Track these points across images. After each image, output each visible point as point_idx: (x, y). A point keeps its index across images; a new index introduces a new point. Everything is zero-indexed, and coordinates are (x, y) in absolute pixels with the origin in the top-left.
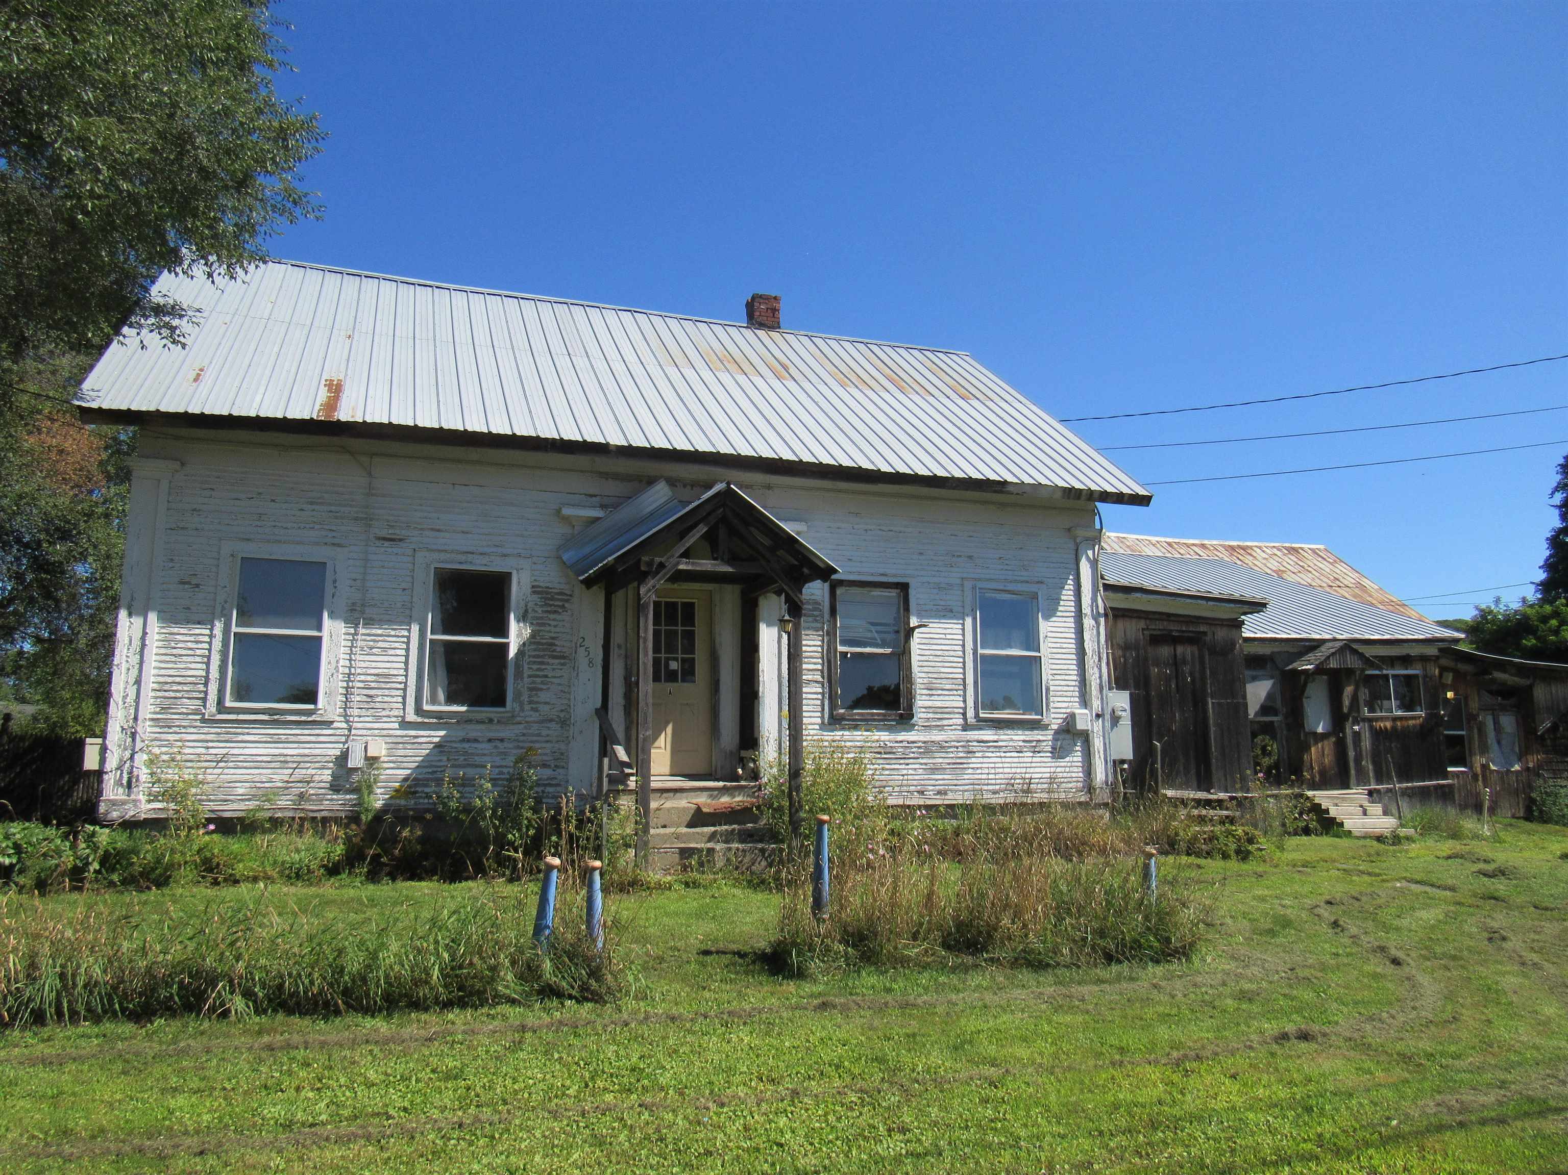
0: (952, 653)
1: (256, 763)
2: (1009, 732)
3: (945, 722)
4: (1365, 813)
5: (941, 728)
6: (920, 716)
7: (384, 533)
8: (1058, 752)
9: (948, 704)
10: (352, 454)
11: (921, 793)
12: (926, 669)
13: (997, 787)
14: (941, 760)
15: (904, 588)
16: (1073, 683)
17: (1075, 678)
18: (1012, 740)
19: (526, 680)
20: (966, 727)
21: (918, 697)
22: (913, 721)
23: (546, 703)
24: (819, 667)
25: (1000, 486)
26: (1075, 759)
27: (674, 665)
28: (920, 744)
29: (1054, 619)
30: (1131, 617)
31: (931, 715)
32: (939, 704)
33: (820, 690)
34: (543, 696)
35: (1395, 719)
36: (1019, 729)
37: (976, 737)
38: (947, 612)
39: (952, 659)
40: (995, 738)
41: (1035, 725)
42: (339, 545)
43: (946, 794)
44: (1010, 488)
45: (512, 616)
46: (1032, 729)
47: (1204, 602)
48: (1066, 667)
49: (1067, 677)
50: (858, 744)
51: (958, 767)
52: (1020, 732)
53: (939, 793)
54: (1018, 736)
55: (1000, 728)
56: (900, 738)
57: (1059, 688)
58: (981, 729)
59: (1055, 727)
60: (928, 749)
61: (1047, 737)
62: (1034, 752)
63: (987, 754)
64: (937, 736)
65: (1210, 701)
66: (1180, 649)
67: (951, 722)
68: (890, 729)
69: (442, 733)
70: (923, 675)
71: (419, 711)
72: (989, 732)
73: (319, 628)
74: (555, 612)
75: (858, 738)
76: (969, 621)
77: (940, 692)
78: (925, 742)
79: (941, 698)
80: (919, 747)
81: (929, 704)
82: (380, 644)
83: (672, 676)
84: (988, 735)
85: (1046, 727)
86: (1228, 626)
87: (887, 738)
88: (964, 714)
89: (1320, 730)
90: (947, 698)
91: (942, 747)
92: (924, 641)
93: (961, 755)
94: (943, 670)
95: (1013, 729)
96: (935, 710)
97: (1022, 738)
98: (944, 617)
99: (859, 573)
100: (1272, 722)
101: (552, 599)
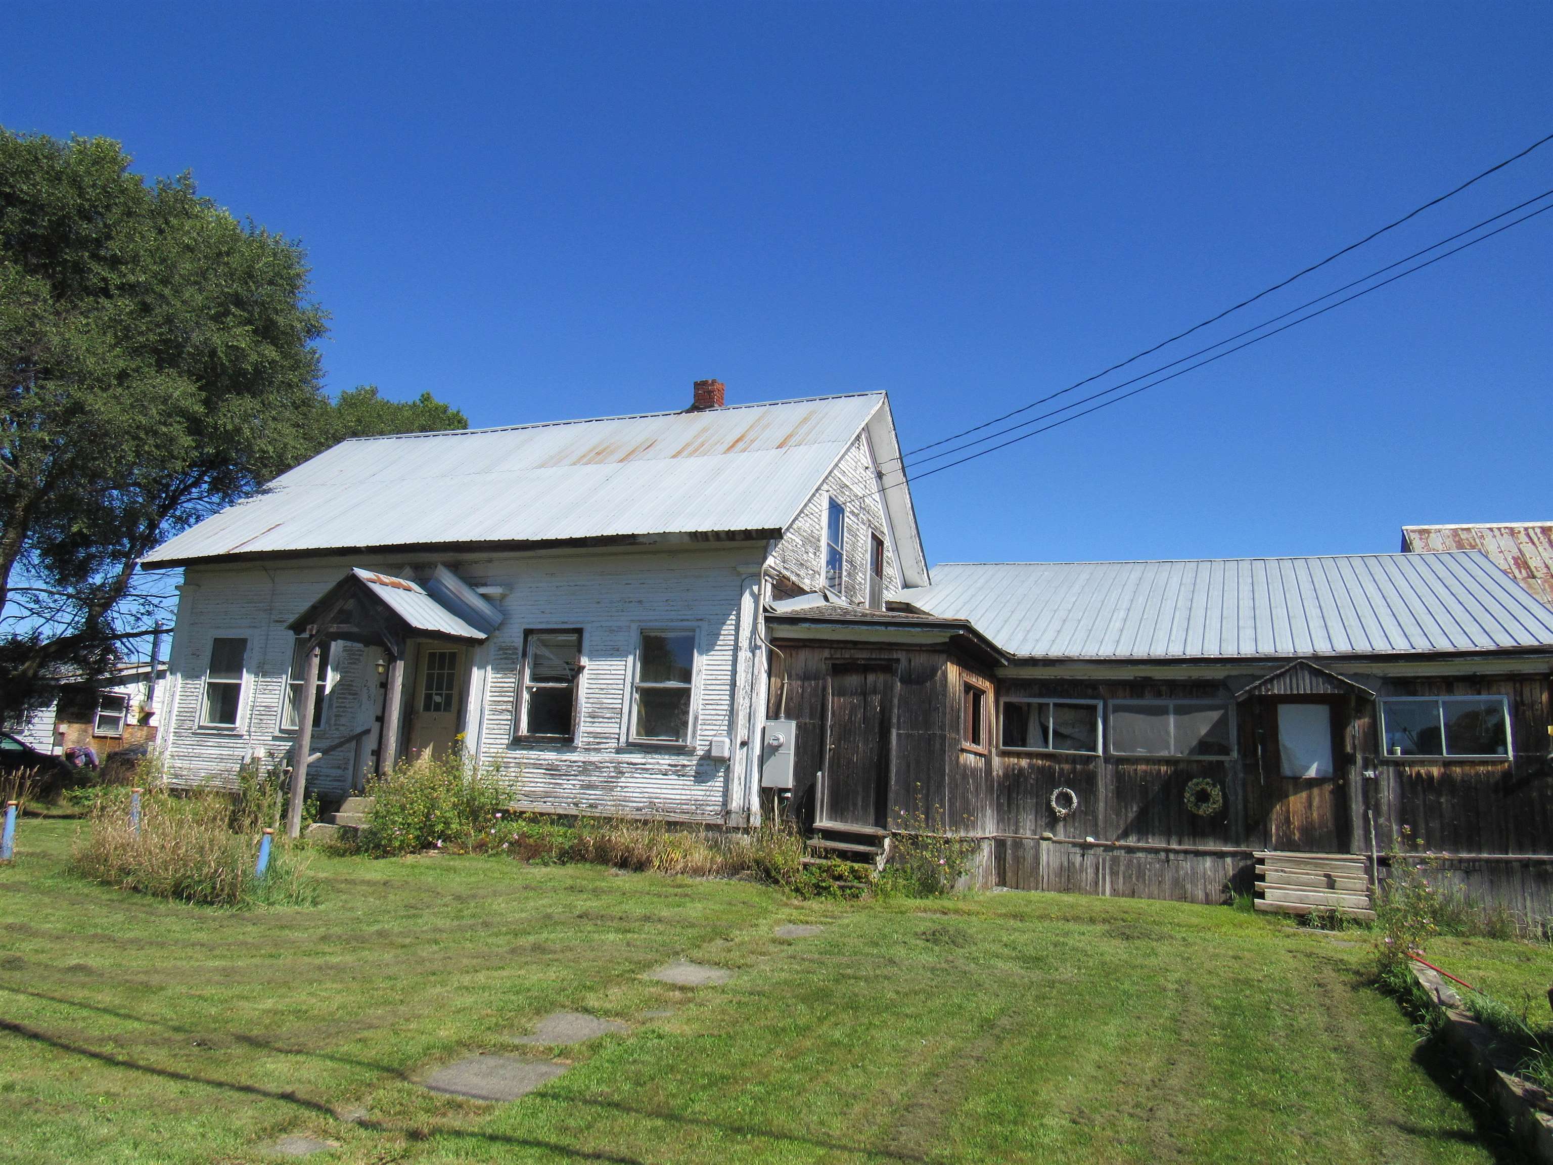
0: (615, 686)
1: (211, 759)
2: (656, 756)
3: (602, 746)
4: (1331, 884)
5: (598, 750)
6: (580, 740)
7: (277, 619)
8: (701, 777)
9: (606, 730)
10: (265, 569)
11: (576, 805)
12: (591, 701)
13: (641, 805)
14: (595, 778)
15: (579, 631)
16: (724, 713)
17: (726, 707)
18: (658, 763)
19: (335, 710)
20: (618, 751)
21: (582, 724)
22: (574, 744)
23: (343, 725)
24: (511, 699)
25: (631, 539)
26: (717, 784)
27: (438, 699)
28: (580, 764)
29: (712, 653)
30: (813, 648)
31: (592, 740)
32: (599, 730)
33: (510, 717)
34: (343, 720)
35: (1447, 764)
36: (666, 754)
37: (627, 760)
38: (614, 652)
39: (613, 691)
40: (643, 761)
41: (681, 751)
42: (255, 627)
43: (596, 807)
44: (641, 540)
45: (329, 668)
46: (679, 754)
47: (883, 628)
48: (718, 697)
49: (717, 707)
50: (532, 761)
51: (608, 785)
52: (667, 757)
53: (591, 806)
54: (665, 761)
55: (648, 753)
56: (564, 758)
57: (709, 717)
58: (631, 753)
59: (701, 753)
60: (586, 768)
61: (691, 763)
62: (679, 776)
63: (635, 775)
64: (594, 757)
65: (894, 732)
66: (871, 678)
67: (607, 746)
68: (558, 751)
69: (291, 744)
70: (589, 705)
71: (281, 731)
72: (639, 756)
73: (241, 678)
74: (355, 663)
75: (533, 757)
76: (630, 659)
77: (601, 720)
78: (583, 762)
79: (601, 725)
80: (579, 767)
81: (591, 729)
82: (269, 687)
83: (438, 707)
84: (637, 758)
85: (691, 752)
86: (927, 651)
87: (555, 757)
88: (618, 739)
89: (1312, 773)
90: (606, 725)
91: (597, 767)
92: (593, 676)
93: (613, 774)
94: (605, 701)
95: (660, 753)
96: (596, 735)
97: (668, 762)
98: (612, 655)
99: (548, 622)
100: (1222, 762)
101: (353, 654)
